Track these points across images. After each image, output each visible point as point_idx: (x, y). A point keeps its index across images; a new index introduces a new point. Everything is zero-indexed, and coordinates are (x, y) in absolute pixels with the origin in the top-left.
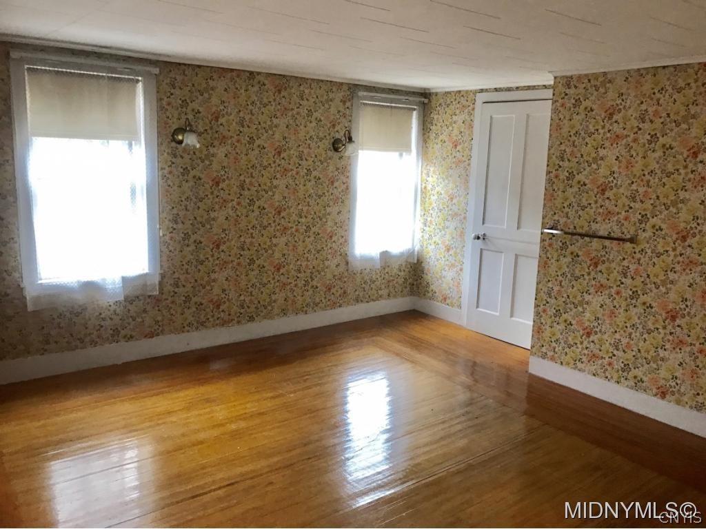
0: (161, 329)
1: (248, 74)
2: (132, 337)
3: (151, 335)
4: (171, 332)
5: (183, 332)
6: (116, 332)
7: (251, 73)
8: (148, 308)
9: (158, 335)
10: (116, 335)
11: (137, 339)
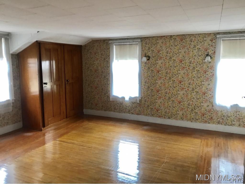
0: (140, 113)
1: (170, 37)
2: (133, 113)
3: (138, 114)
4: (143, 115)
5: (147, 116)
6: (129, 111)
7: (171, 36)
8: (138, 106)
9: (140, 115)
10: (129, 112)
11: (134, 114)
